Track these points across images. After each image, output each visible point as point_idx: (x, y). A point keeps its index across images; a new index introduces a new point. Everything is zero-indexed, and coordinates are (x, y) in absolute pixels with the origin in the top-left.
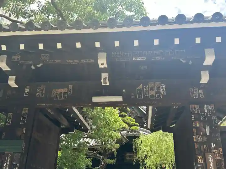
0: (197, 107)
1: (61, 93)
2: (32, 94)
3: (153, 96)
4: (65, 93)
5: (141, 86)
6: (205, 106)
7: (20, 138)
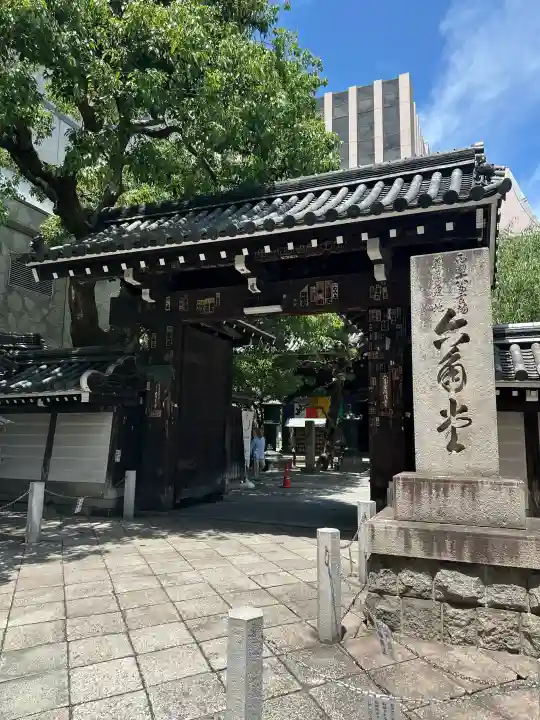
0: (378, 312)
1: (207, 305)
2: (174, 308)
3: (320, 301)
4: (212, 305)
5: (306, 289)
6: (389, 310)
7: (167, 363)
